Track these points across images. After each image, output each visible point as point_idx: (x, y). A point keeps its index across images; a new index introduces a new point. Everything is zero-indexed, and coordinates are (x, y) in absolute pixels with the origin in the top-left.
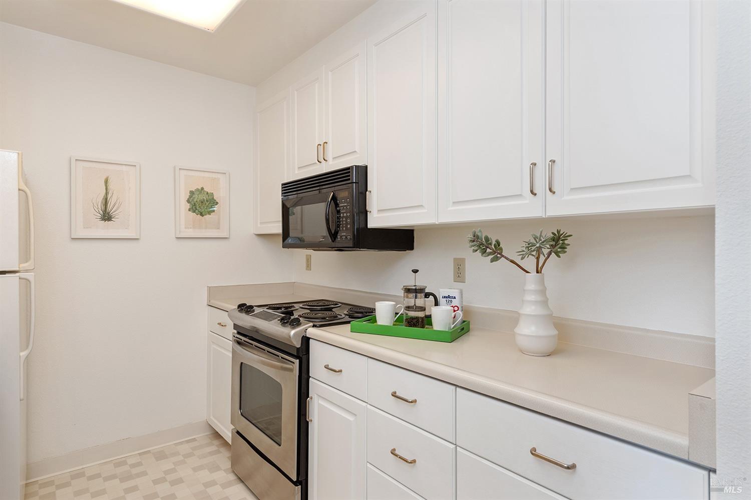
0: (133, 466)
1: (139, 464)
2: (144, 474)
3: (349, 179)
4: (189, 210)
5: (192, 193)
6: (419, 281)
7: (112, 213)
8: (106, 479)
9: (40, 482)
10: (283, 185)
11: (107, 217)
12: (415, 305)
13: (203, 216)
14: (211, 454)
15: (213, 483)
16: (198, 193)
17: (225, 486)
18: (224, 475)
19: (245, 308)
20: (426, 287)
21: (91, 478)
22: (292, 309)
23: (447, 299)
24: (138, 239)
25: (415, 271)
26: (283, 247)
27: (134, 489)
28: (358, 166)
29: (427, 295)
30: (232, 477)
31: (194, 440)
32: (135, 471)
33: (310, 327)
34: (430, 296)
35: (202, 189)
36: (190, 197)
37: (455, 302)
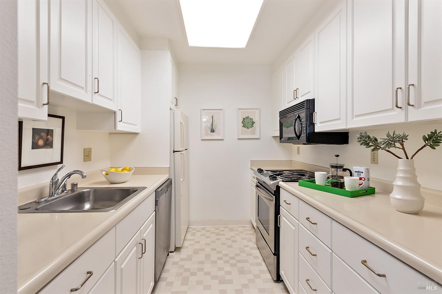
0: (221, 231)
1: (223, 231)
2: (224, 235)
3: (304, 107)
4: (243, 127)
5: (244, 119)
6: (339, 161)
7: (215, 130)
8: (211, 233)
9: (193, 228)
10: (280, 112)
11: (213, 131)
12: (337, 175)
13: (248, 129)
14: (251, 234)
15: (247, 246)
16: (246, 119)
17: (251, 249)
18: (253, 245)
19: (260, 171)
20: (344, 165)
21: (207, 231)
22: (283, 173)
23: (358, 173)
24: (223, 139)
25: (338, 156)
26: (280, 142)
27: (219, 239)
28: (309, 99)
29: (345, 170)
30: (256, 246)
31: (245, 227)
32: (221, 233)
33: (280, 181)
34: (347, 171)
35: (248, 117)
36: (243, 121)
37: (362, 175)
